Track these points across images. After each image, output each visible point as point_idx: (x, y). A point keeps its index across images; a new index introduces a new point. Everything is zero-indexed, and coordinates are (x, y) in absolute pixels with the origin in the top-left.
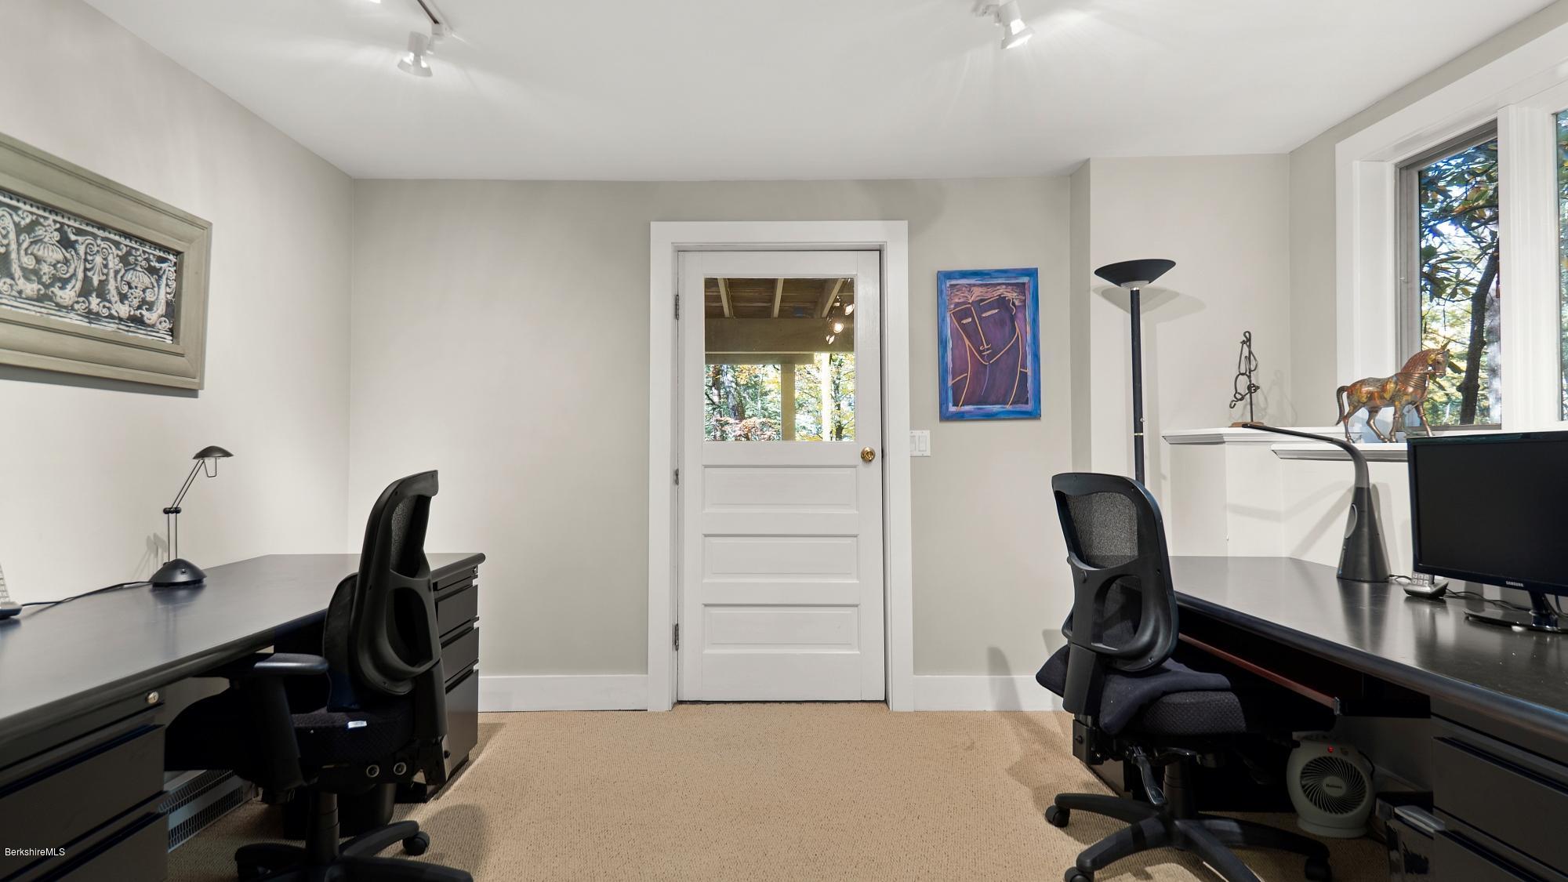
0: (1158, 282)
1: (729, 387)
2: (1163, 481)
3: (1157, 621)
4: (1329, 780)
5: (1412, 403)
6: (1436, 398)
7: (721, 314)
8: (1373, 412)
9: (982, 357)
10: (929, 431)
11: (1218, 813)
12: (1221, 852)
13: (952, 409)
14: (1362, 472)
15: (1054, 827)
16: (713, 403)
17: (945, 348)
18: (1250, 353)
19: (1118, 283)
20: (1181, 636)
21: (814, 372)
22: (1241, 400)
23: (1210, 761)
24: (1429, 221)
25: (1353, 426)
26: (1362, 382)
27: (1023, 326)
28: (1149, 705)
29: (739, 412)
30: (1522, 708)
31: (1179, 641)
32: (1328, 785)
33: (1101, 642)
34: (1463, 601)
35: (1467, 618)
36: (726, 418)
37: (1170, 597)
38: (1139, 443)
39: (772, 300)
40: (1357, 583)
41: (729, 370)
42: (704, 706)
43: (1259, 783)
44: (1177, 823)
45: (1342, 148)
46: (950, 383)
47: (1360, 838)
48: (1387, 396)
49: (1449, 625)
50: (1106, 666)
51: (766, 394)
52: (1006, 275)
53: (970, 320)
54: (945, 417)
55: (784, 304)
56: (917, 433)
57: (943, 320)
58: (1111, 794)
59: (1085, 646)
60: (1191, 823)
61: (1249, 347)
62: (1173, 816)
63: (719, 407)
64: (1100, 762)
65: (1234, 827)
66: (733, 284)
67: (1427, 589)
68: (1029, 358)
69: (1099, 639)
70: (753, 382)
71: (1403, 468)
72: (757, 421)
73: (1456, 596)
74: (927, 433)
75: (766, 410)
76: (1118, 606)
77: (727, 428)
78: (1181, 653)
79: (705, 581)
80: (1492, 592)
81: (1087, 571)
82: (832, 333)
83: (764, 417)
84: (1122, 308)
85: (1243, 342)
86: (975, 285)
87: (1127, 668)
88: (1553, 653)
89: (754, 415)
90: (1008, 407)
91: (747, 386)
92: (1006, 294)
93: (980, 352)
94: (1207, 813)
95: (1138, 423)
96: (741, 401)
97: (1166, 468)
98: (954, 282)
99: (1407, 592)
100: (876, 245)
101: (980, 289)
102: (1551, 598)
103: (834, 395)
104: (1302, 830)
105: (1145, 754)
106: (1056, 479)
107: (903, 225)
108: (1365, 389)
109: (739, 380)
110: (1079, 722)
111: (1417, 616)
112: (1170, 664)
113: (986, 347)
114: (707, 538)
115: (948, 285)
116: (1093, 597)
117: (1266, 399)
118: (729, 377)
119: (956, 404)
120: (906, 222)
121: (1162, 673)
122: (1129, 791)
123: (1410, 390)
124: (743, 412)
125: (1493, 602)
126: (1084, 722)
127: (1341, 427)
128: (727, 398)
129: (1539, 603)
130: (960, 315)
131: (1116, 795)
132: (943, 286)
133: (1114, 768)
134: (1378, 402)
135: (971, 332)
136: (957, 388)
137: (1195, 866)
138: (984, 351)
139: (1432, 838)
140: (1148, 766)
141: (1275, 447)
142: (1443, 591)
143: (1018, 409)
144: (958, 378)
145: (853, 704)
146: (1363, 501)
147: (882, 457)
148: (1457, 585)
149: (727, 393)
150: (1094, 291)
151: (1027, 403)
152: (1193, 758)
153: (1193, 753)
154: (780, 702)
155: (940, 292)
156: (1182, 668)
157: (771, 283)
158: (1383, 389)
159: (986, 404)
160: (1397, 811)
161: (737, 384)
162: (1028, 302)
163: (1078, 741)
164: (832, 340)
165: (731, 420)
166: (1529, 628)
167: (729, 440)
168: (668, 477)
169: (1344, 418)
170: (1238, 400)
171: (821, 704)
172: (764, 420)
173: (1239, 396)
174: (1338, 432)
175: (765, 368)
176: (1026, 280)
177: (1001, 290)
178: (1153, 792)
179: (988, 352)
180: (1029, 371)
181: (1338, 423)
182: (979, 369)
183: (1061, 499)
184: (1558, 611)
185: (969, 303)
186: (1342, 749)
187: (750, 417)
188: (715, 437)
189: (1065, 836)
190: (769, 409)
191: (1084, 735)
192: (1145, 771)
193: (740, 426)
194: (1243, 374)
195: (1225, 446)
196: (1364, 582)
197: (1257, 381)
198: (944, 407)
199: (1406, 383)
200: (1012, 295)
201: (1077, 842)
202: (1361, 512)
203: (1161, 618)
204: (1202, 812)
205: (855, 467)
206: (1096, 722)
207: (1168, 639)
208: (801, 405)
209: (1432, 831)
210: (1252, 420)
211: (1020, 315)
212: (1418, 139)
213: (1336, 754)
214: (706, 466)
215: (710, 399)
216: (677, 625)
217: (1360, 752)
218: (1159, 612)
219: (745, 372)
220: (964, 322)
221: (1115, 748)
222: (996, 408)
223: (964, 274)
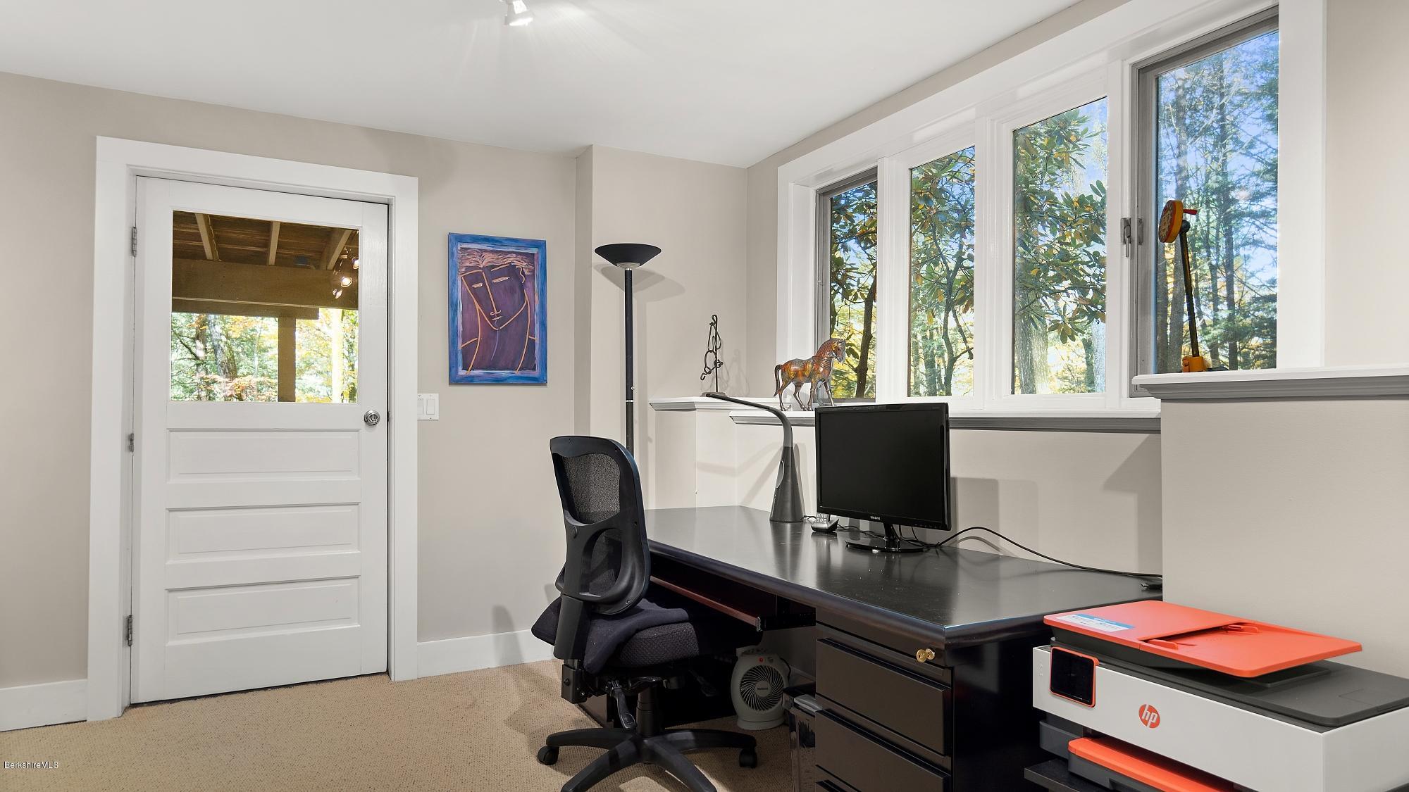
0: (647, 266)
1: (218, 340)
2: (649, 443)
3: (633, 568)
4: (759, 684)
5: (822, 380)
6: (850, 377)
7: (199, 254)
8: (798, 386)
9: (492, 322)
10: (437, 395)
11: (680, 727)
12: (677, 759)
13: (462, 373)
14: (788, 435)
15: (544, 766)
16: (197, 358)
17: (456, 310)
18: (717, 333)
19: (615, 263)
20: (653, 578)
21: (325, 329)
22: (710, 373)
23: (673, 684)
24: (842, 239)
25: (785, 397)
26: (791, 362)
27: (532, 295)
28: (625, 643)
29: (231, 370)
30: (868, 610)
31: (651, 584)
32: (758, 689)
33: (587, 591)
34: (848, 533)
35: (847, 546)
36: (212, 376)
37: (644, 546)
38: (630, 408)
39: (266, 245)
40: (782, 524)
41: (218, 321)
42: (166, 706)
43: (707, 695)
44: (646, 741)
45: (783, 171)
46: (460, 346)
47: (781, 725)
48: (807, 374)
49: (838, 552)
50: (591, 611)
51: (265, 350)
52: (516, 244)
53: (481, 285)
54: (454, 380)
55: (282, 251)
56: (425, 396)
57: (454, 282)
58: (596, 726)
59: (575, 596)
60: (657, 739)
61: (716, 328)
62: (643, 736)
63: (204, 362)
64: (584, 699)
65: (689, 736)
66: (217, 223)
67: (825, 526)
68: (537, 326)
69: (585, 588)
70: (248, 336)
71: (812, 431)
72: (254, 380)
73: (843, 529)
74: (436, 396)
75: (265, 368)
76: (605, 556)
77: (215, 387)
78: (653, 593)
79: (169, 563)
80: (864, 525)
81: (577, 527)
82: (339, 288)
83: (263, 375)
84: (617, 285)
85: (712, 324)
86: (486, 251)
87: (608, 612)
88: (896, 568)
89: (248, 374)
90: (517, 373)
91: (241, 340)
92: (516, 263)
93: (490, 318)
94: (672, 728)
95: (629, 391)
96: (233, 357)
97: (652, 432)
98: (465, 246)
99: (813, 528)
100: (384, 199)
101: (491, 255)
102: (896, 527)
103: (347, 355)
104: (740, 729)
105: (621, 686)
106: (554, 441)
107: (414, 181)
108: (793, 368)
109: (230, 332)
110: (568, 666)
111: (818, 546)
112: (644, 604)
113: (496, 313)
114: (171, 513)
115: (459, 248)
116: (582, 550)
117: (728, 373)
118: (218, 329)
119: (465, 368)
120: (417, 179)
121: (638, 612)
122: (611, 721)
123: (821, 370)
124: (236, 369)
125: (864, 532)
126: (571, 665)
127: (777, 399)
128: (215, 352)
129: (890, 532)
130: (472, 279)
131: (600, 727)
132: (454, 249)
133: (598, 703)
134: (801, 378)
135: (481, 297)
136: (467, 352)
137: (659, 776)
138: (494, 317)
139: (814, 716)
140: (623, 696)
141: (732, 414)
142: (835, 526)
143: (526, 375)
144: (468, 343)
145: (351, 680)
146: (788, 456)
147: (388, 420)
148: (844, 521)
149: (215, 349)
150: (595, 268)
151: (534, 369)
152: (658, 683)
153: (659, 679)
154: (265, 689)
155: (451, 255)
156: (654, 607)
157: (265, 226)
158: (804, 369)
159: (495, 369)
160: (795, 701)
161: (228, 337)
162: (537, 272)
163: (566, 683)
164: (339, 294)
165: (219, 378)
166: (882, 550)
167: (217, 400)
168: (118, 443)
169: (779, 390)
170: (707, 373)
171: (315, 685)
172: (262, 379)
173: (708, 370)
174: (773, 402)
175: (264, 321)
176: (534, 251)
177: (511, 259)
178: (626, 719)
179: (498, 318)
180: (537, 339)
181: (775, 395)
182: (490, 334)
183: (559, 461)
184: (899, 536)
185: (480, 268)
186: (769, 658)
187: (244, 376)
188: (199, 397)
189: (553, 772)
190: (269, 367)
191: (571, 677)
192: (620, 701)
193: (231, 384)
194: (711, 351)
195: (696, 412)
196: (787, 522)
197: (722, 357)
198: (454, 370)
199: (819, 365)
200: (521, 264)
201: (564, 776)
202: (786, 467)
203: (637, 564)
204: (668, 728)
205: (357, 431)
206: (581, 665)
207: (642, 583)
208: (309, 365)
209: (814, 711)
210: (717, 391)
211: (529, 284)
212: (829, 173)
213: (766, 663)
214: (172, 430)
215: (192, 353)
216: (131, 616)
217: (781, 659)
218: (636, 560)
219: (237, 325)
220: (475, 286)
221: (597, 687)
222: (505, 373)
223: (476, 239)
